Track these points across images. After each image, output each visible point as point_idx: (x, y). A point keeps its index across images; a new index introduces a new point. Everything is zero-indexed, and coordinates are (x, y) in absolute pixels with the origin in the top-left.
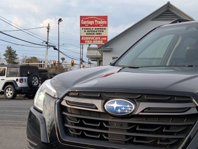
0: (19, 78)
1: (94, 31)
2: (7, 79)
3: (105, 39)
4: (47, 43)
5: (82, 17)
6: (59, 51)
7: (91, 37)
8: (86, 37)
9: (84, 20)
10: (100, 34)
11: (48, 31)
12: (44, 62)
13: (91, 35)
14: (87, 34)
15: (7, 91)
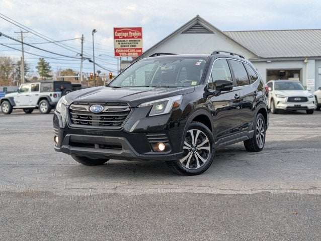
0: (53, 93)
1: (129, 43)
2: (41, 94)
3: (140, 51)
4: (81, 55)
5: (115, 29)
6: (94, 63)
7: (126, 49)
8: (120, 49)
9: (118, 32)
10: (134, 46)
11: (82, 43)
12: (80, 75)
13: (126, 48)
14: (121, 46)
15: (41, 105)
